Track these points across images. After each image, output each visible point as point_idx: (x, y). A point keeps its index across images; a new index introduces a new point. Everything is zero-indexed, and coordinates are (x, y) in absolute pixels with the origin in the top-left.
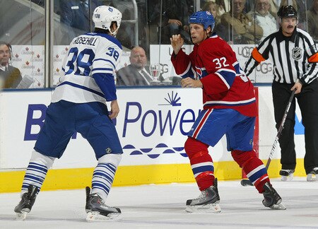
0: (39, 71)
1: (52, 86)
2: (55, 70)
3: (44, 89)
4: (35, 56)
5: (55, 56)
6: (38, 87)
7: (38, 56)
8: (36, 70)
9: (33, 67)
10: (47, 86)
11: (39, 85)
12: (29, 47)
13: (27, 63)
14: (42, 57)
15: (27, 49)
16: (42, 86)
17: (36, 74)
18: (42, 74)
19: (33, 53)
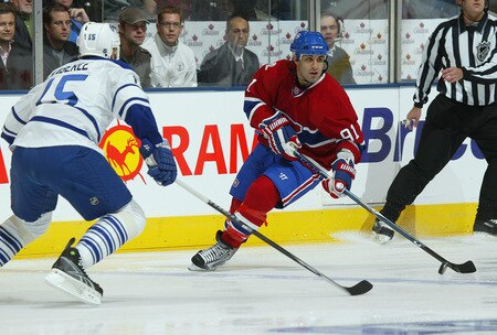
0: (380, 57)
1: (399, 80)
2: (403, 57)
3: (388, 86)
4: (375, 35)
5: (403, 35)
6: (379, 82)
7: (379, 36)
8: (375, 56)
9: (371, 52)
10: (392, 81)
11: (380, 79)
12: (365, 21)
13: (363, 47)
14: (385, 37)
15: (362, 25)
16: (385, 81)
17: (376, 63)
18: (385, 63)
19: (371, 31)
